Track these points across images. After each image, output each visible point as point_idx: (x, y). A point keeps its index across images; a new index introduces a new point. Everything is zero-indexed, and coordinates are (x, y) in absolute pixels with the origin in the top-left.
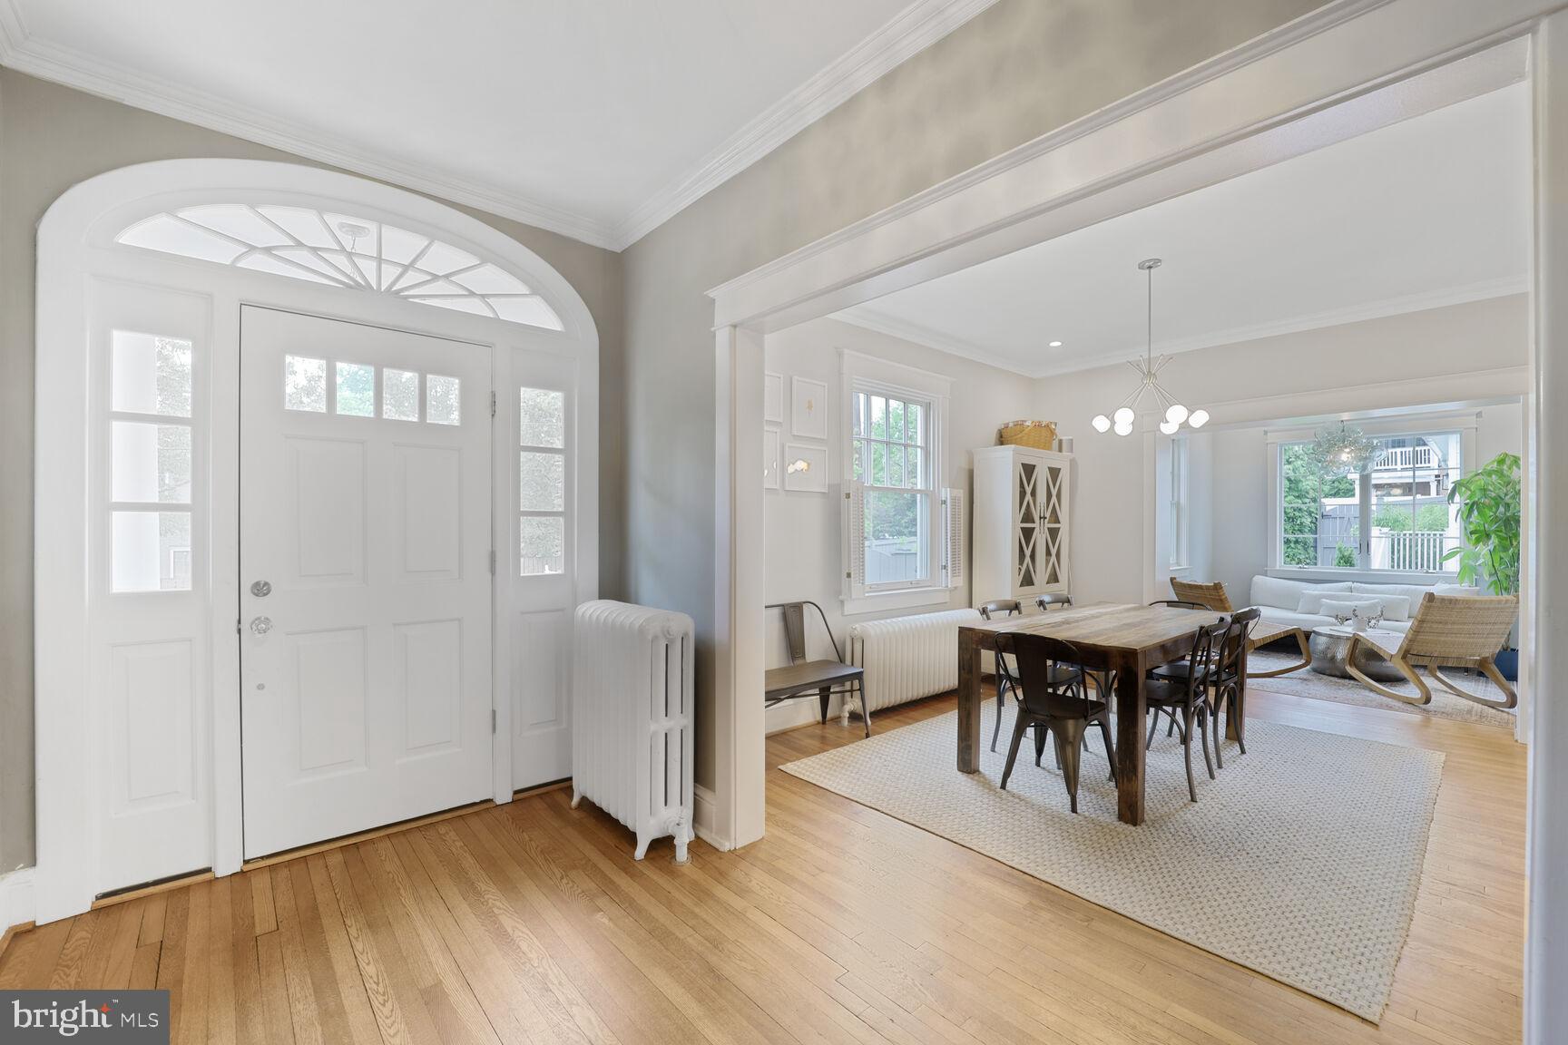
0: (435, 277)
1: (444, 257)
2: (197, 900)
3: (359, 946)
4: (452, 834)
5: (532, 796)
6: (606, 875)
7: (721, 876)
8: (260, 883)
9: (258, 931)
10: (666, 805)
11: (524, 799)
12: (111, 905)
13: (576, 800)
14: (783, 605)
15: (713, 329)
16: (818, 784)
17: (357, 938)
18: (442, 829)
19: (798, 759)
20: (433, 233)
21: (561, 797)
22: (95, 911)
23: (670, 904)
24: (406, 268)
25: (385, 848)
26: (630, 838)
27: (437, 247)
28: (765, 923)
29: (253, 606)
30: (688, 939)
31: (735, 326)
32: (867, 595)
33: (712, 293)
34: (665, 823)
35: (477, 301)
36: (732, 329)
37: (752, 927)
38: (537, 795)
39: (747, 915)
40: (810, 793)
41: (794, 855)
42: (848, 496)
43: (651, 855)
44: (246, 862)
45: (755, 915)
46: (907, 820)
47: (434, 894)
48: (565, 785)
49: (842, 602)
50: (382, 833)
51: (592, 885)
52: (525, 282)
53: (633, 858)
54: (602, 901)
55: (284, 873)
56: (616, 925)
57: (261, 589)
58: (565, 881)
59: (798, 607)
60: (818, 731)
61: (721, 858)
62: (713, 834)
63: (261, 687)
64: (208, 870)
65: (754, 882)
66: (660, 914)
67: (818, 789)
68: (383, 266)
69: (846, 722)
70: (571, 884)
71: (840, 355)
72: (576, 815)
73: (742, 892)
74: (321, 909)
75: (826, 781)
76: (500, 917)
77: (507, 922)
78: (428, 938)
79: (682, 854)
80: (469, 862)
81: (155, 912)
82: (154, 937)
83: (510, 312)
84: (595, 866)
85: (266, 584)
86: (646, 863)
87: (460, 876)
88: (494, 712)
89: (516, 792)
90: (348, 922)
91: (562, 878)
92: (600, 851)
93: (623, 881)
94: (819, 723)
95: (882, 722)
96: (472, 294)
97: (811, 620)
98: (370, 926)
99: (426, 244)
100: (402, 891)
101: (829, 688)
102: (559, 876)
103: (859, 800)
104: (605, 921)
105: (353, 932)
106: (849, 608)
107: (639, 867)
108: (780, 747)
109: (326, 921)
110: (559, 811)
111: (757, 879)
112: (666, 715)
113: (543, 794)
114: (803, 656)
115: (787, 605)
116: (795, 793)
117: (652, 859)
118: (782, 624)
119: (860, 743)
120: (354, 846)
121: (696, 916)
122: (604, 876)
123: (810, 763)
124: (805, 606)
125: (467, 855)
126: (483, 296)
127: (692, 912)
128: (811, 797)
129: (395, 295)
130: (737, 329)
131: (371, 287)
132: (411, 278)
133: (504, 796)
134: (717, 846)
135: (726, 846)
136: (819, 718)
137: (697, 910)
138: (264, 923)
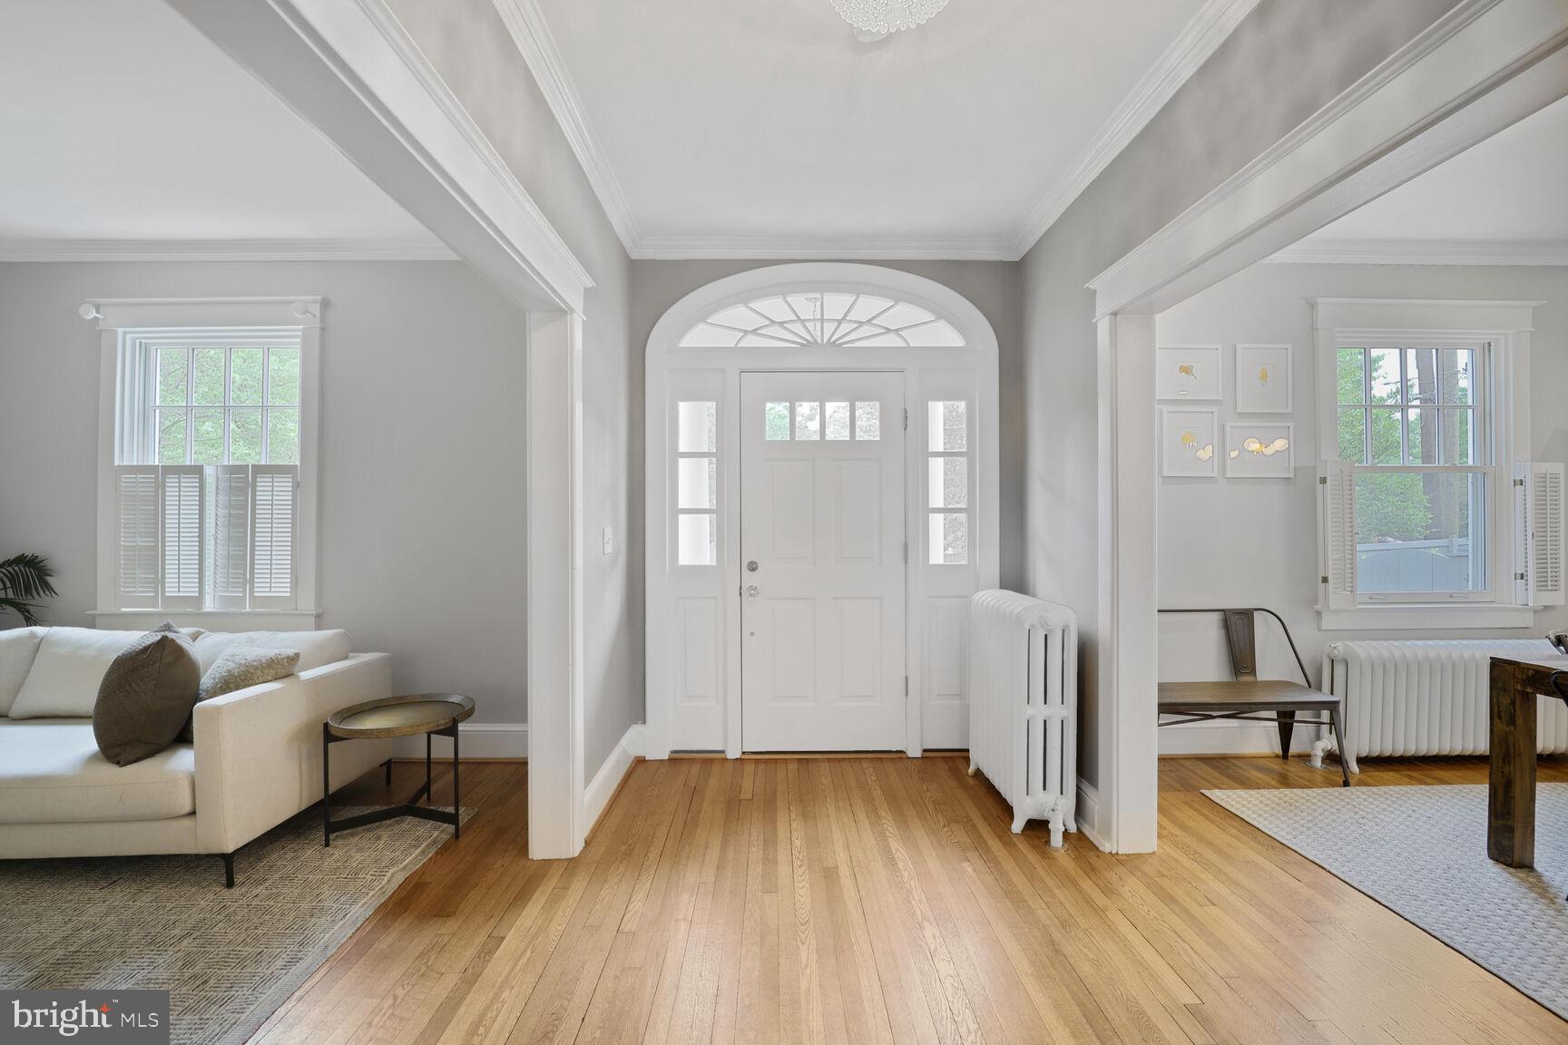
0: (861, 324)
1: (868, 306)
2: (716, 768)
3: (794, 826)
4: (871, 769)
5: (939, 757)
6: (981, 836)
7: (1091, 871)
8: (749, 768)
9: (742, 797)
10: (1044, 789)
11: (932, 758)
12: (678, 760)
13: (971, 770)
14: (1223, 610)
15: (1094, 321)
16: (1247, 819)
17: (794, 820)
18: (865, 765)
19: (1231, 788)
20: (857, 288)
21: (961, 764)
22: (670, 760)
23: (1032, 877)
24: (840, 322)
25: (825, 767)
26: (1008, 811)
27: (863, 300)
28: (1124, 926)
29: (750, 578)
30: (1039, 911)
31: (1115, 314)
32: (1358, 607)
33: (1092, 285)
34: (1042, 805)
35: (892, 335)
36: (1113, 317)
37: (1109, 926)
38: (943, 758)
39: (1107, 913)
40: (1234, 827)
41: (1185, 879)
42: (1323, 481)
43: (1027, 833)
44: (743, 753)
45: (1115, 916)
46: (1364, 890)
47: (849, 808)
48: (963, 754)
49: (1319, 613)
50: (825, 756)
51: (968, 841)
52: (930, 310)
53: (1010, 830)
54: (972, 855)
55: (762, 767)
56: (978, 877)
57: (753, 567)
58: (946, 829)
59: (1247, 615)
60: (1276, 766)
61: (1098, 857)
62: (1095, 833)
63: (752, 634)
64: (723, 752)
65: (1127, 888)
66: (1020, 881)
67: (1245, 824)
68: (825, 324)
69: (1318, 763)
70: (950, 833)
71: (1312, 306)
72: (971, 781)
73: (1108, 891)
74: (778, 795)
75: (1260, 819)
76: (890, 839)
77: (895, 845)
78: (837, 835)
79: (1057, 840)
80: (877, 793)
81: (696, 768)
82: (692, 783)
83: (917, 339)
84: (975, 826)
85: (755, 563)
86: (1022, 838)
87: (869, 801)
88: (907, 678)
89: (925, 751)
90: (791, 808)
91: (945, 826)
92: (983, 816)
93: (995, 845)
94: (1277, 756)
95: (1381, 774)
96: (888, 331)
97: (1265, 631)
98: (805, 815)
99: (854, 298)
100: (828, 799)
101: (1292, 714)
102: (942, 824)
103: (1298, 850)
104: (970, 870)
105: (793, 815)
106: (1328, 622)
107: (1014, 839)
108: (1212, 772)
109: (779, 804)
110: (958, 775)
111: (1131, 888)
112: (1045, 703)
113: (947, 758)
114: (1253, 672)
115: (1229, 610)
116: (1213, 822)
117: (1029, 837)
118: (1223, 632)
119: (1331, 790)
120: (806, 759)
121: (1054, 896)
122: (980, 837)
123: (1246, 796)
124: (1255, 613)
125: (878, 788)
126: (897, 330)
127: (1051, 892)
128: (1234, 831)
129: (833, 344)
130: (1118, 317)
131: (817, 343)
132: (845, 327)
133: (915, 752)
134: (1095, 842)
135: (1106, 847)
136: (1279, 751)
137: (1057, 891)
138: (746, 795)
